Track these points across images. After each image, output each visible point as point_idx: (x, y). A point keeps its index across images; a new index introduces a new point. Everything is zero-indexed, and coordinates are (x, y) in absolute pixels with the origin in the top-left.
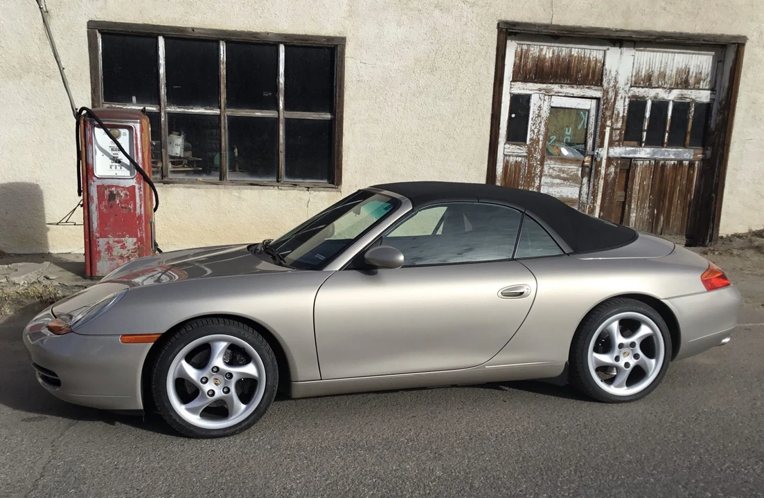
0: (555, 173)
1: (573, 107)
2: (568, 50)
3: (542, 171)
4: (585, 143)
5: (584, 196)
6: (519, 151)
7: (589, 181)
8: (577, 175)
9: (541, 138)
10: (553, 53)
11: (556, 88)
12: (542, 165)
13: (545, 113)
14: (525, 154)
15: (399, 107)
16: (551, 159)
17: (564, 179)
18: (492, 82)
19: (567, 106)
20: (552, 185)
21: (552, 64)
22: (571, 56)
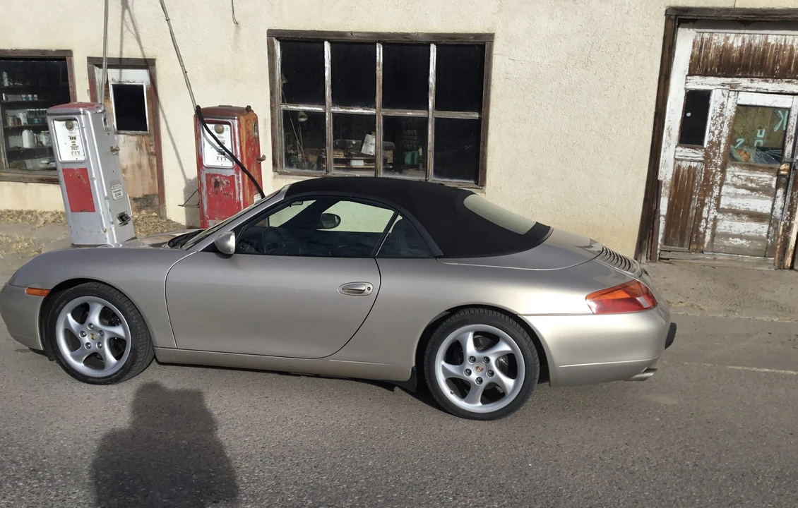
0: (740, 182)
1: (767, 105)
2: (763, 38)
3: (723, 179)
4: (783, 148)
5: (778, 212)
6: (695, 155)
7: (785, 193)
8: (769, 186)
9: (723, 140)
10: (743, 42)
11: (745, 82)
12: (723, 171)
13: (730, 111)
14: (702, 159)
16: (735, 165)
17: (752, 190)
18: (657, 76)
19: (759, 104)
20: (736, 196)
21: (741, 54)
22: (766, 44)
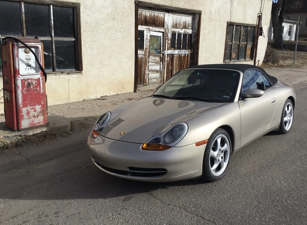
0: (153, 61)
1: (156, 35)
2: (154, 13)
3: (149, 60)
4: (160, 49)
5: (161, 70)
6: (142, 53)
7: (162, 63)
8: (158, 61)
9: (148, 48)
10: (149, 14)
11: (151, 28)
12: (149, 58)
13: (149, 38)
14: (144, 54)
15: (103, 35)
16: (151, 55)
17: (156, 63)
18: (134, 25)
19: (155, 35)
20: (152, 65)
21: (149, 18)
22: (155, 16)
